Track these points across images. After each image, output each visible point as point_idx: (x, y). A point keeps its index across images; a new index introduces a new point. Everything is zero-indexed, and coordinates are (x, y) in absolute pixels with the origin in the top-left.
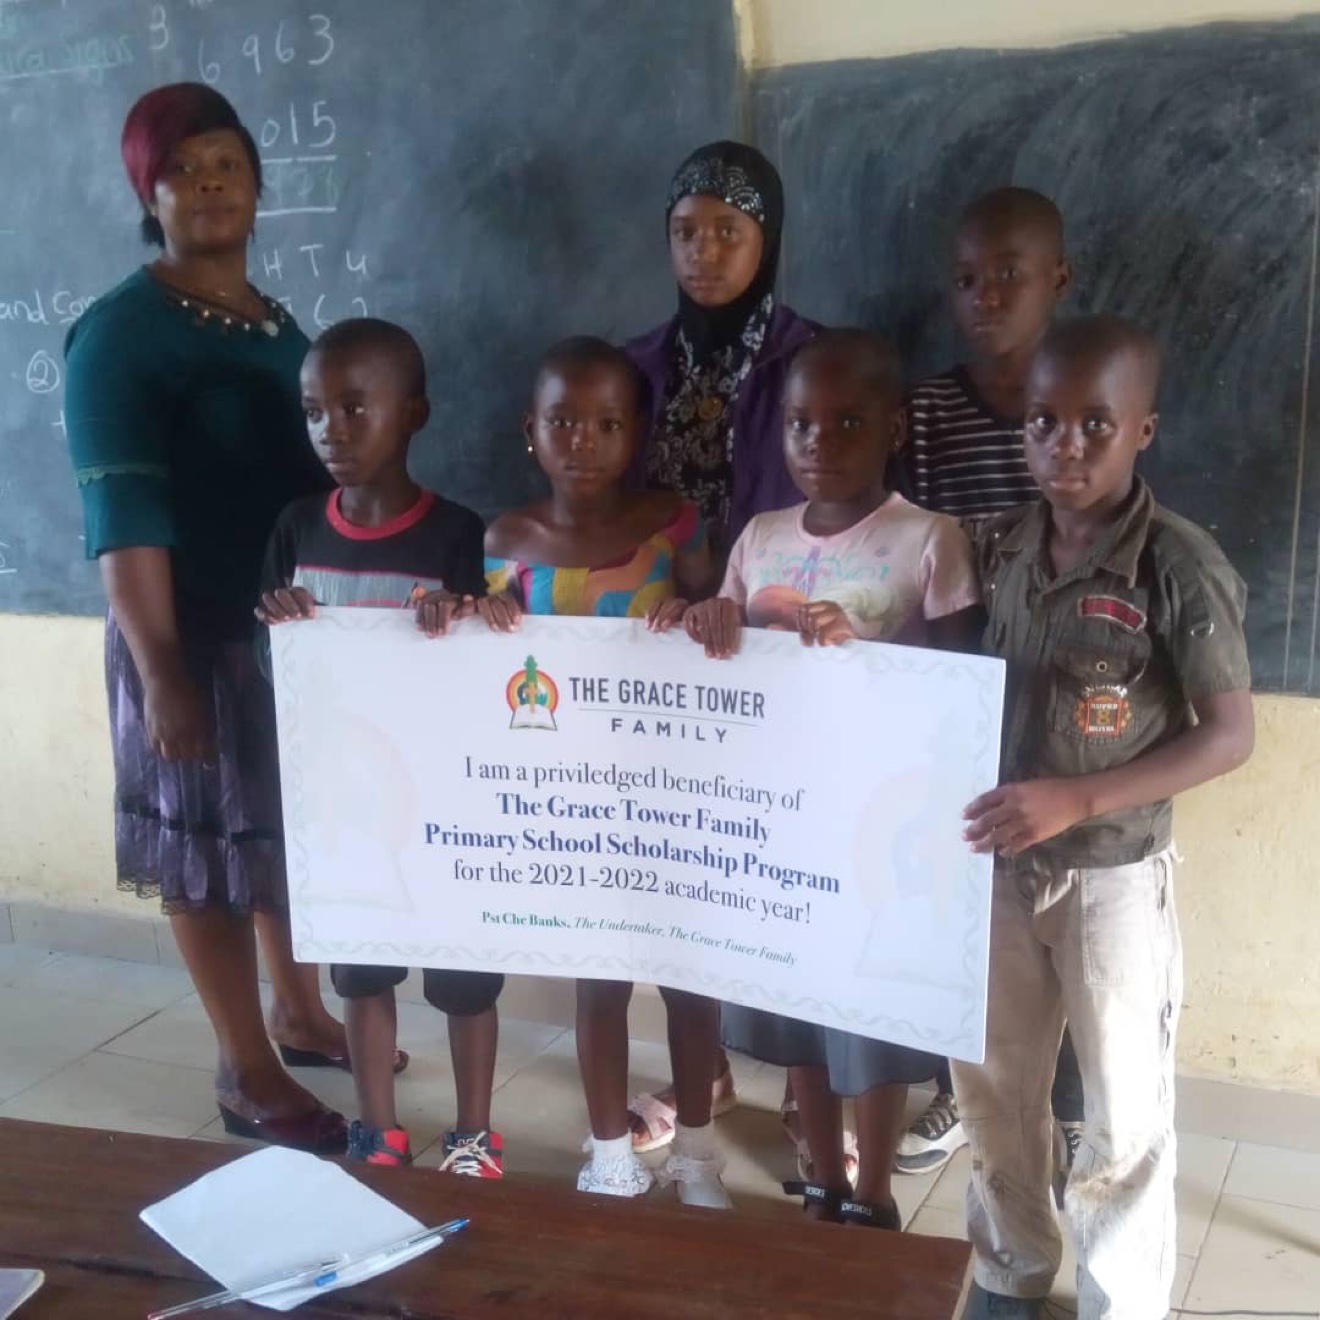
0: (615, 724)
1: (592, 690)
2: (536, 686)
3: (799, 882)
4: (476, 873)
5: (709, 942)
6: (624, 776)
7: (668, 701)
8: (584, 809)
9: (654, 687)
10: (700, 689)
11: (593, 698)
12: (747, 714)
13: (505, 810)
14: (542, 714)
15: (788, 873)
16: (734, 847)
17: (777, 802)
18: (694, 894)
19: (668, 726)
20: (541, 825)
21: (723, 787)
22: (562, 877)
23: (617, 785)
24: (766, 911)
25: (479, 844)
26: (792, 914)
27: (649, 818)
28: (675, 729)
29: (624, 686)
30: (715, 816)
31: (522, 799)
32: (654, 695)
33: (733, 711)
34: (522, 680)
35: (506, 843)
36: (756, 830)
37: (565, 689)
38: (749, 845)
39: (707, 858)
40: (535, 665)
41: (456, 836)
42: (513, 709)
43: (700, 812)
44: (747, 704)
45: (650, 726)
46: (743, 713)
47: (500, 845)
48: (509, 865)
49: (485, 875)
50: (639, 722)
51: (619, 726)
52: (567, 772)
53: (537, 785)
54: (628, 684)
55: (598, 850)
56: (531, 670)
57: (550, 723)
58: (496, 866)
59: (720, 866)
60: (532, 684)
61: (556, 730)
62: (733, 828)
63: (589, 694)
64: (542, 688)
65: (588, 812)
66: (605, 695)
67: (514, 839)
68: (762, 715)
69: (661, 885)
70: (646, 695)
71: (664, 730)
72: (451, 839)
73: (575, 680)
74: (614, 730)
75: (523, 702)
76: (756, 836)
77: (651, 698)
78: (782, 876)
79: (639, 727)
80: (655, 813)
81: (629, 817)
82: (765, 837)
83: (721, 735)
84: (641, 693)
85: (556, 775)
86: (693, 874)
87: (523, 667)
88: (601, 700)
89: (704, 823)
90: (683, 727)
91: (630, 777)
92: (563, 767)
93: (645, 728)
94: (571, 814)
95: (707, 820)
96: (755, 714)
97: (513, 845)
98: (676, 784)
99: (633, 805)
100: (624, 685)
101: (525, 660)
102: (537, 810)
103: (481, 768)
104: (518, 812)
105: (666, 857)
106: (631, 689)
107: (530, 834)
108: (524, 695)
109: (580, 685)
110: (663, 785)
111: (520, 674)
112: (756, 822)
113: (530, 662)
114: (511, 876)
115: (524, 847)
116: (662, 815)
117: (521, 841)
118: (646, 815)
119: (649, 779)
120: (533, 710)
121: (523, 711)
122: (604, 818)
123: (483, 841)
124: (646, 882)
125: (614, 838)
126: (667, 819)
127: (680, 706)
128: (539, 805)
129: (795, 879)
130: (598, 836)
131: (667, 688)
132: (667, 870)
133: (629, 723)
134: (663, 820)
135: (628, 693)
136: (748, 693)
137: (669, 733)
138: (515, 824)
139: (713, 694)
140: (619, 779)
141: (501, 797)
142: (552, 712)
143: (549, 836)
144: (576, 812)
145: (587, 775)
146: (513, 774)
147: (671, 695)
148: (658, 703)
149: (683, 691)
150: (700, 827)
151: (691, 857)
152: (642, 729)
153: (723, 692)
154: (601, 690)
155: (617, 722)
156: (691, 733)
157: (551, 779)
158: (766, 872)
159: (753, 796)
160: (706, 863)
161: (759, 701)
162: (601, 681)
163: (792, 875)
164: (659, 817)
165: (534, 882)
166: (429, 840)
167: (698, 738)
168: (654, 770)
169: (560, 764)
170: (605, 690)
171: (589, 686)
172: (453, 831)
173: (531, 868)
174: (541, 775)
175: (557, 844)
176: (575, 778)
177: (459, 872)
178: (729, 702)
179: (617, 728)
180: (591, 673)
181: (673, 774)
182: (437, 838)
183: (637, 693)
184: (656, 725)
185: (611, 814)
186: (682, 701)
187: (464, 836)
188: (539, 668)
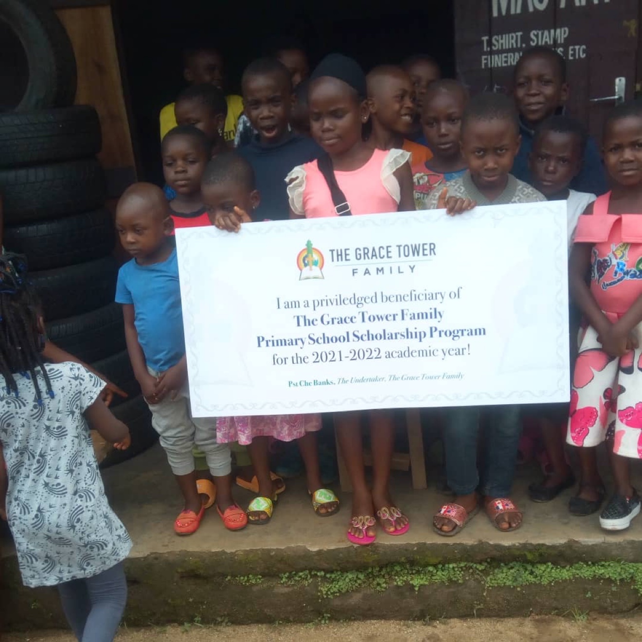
0: (354, 272)
1: (341, 255)
2: (312, 256)
3: (463, 334)
4: (284, 361)
5: (413, 378)
6: (360, 299)
7: (382, 256)
8: (340, 319)
9: (374, 250)
10: (399, 246)
11: (342, 260)
12: (427, 255)
13: (299, 325)
14: (316, 270)
15: (456, 332)
16: (423, 325)
17: (447, 296)
18: (402, 355)
19: (382, 269)
20: (317, 331)
21: (415, 295)
22: (330, 357)
23: (356, 304)
24: (445, 354)
25: (285, 345)
26: (460, 352)
27: (374, 319)
28: (387, 270)
29: (358, 252)
30: (411, 312)
31: (307, 318)
32: (374, 254)
33: (418, 255)
34: (305, 254)
35: (299, 342)
36: (436, 314)
37: (327, 256)
38: (433, 322)
39: (408, 335)
40: (312, 245)
41: (273, 341)
42: (301, 270)
43: (403, 311)
44: (426, 249)
45: (373, 270)
46: (424, 255)
47: (296, 344)
48: (302, 354)
49: (289, 361)
50: (367, 269)
51: (356, 272)
52: (330, 300)
53: (314, 309)
54: (360, 250)
55: (348, 341)
56: (309, 248)
57: (320, 275)
58: (295, 356)
59: (416, 337)
60: (310, 255)
61: (324, 278)
62: (422, 316)
63: (340, 257)
64: (316, 257)
65: (342, 321)
66: (348, 257)
67: (304, 340)
68: (435, 254)
69: (383, 354)
70: (370, 255)
71: (380, 271)
72: (270, 344)
73: (332, 251)
74: (353, 275)
75: (306, 265)
76: (436, 317)
77: (373, 256)
78: (452, 334)
79: (367, 272)
80: (378, 316)
81: (363, 321)
82: (441, 316)
83: (412, 269)
84: (367, 254)
85: (324, 303)
86: (401, 344)
87: (305, 247)
88: (346, 260)
89: (405, 316)
90: (391, 268)
91: (363, 299)
92: (328, 298)
93: (370, 272)
94: (333, 323)
95: (407, 314)
96: (431, 254)
97: (303, 343)
98: (388, 299)
99: (365, 314)
100: (358, 250)
101: (306, 243)
102: (315, 323)
103: (285, 303)
104: (305, 325)
105: (385, 339)
106: (362, 252)
107: (312, 336)
108: (306, 262)
109: (335, 253)
110: (381, 300)
111: (304, 250)
112: (435, 309)
113: (309, 244)
114: (303, 360)
115: (309, 343)
116: (381, 317)
117: (307, 340)
118: (372, 319)
119: (374, 299)
120: (311, 269)
121: (306, 270)
122: (351, 323)
123: (287, 342)
124: (375, 354)
125: (356, 333)
126: (385, 319)
127: (388, 257)
128: (316, 320)
129: (460, 334)
130: (348, 333)
131: (381, 249)
132: (386, 345)
133: (361, 270)
134: (382, 319)
135: (360, 254)
136: (426, 244)
137: (383, 273)
138: (304, 332)
139: (406, 248)
140: (357, 301)
141: (296, 318)
142: (321, 268)
143: (322, 336)
144: (336, 321)
145: (341, 301)
146: (302, 304)
147: (384, 252)
148: (377, 258)
149: (389, 249)
150: (403, 319)
151: (399, 336)
152: (369, 273)
153: (412, 246)
154: (346, 255)
155: (355, 271)
156: (395, 270)
157: (322, 305)
158: (443, 334)
159: (433, 297)
160: (408, 337)
161: (432, 246)
162: (346, 250)
163: (458, 332)
164: (380, 318)
165: (314, 362)
166: (259, 345)
167: (399, 272)
168: (376, 294)
169: (326, 296)
170: (348, 255)
171: (339, 253)
172: (272, 339)
173: (313, 355)
174: (316, 304)
175: (327, 340)
176: (335, 303)
177: (275, 361)
178: (416, 250)
179: (355, 274)
180: (340, 246)
181: (387, 293)
182: (263, 344)
183: (365, 254)
184: (376, 270)
185: (354, 320)
186: (390, 255)
187: (277, 341)
188: (313, 247)
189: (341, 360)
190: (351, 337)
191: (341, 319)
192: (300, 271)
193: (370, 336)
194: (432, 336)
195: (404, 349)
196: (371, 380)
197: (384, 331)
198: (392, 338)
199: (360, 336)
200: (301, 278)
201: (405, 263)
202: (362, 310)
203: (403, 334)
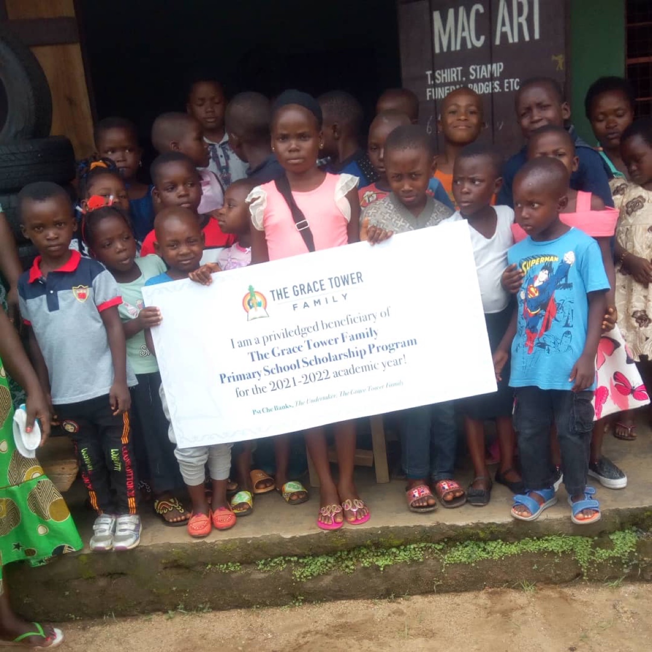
0: (295, 307)
1: (281, 294)
2: (255, 298)
3: (397, 347)
4: (246, 392)
5: (360, 392)
6: (303, 330)
7: (316, 289)
8: (288, 350)
9: (309, 285)
10: (330, 279)
11: (282, 298)
12: (355, 283)
13: (253, 360)
14: (260, 311)
15: (391, 346)
16: (362, 344)
17: (378, 316)
18: (348, 372)
19: (319, 301)
20: (270, 363)
21: (351, 319)
22: (285, 384)
23: (301, 335)
24: (385, 367)
25: (244, 379)
26: (398, 362)
27: (319, 345)
28: (323, 301)
29: (295, 289)
30: (350, 334)
31: (259, 353)
32: (310, 289)
33: (348, 284)
34: (249, 298)
35: (256, 375)
36: (371, 332)
37: (269, 296)
38: (370, 340)
39: (350, 354)
40: (253, 289)
41: (233, 377)
42: (248, 312)
43: (342, 335)
44: (354, 278)
45: (311, 303)
46: (353, 283)
47: (254, 377)
48: (260, 385)
49: (250, 393)
50: (305, 303)
51: (296, 307)
52: (278, 335)
53: (265, 345)
54: (297, 287)
55: (299, 367)
56: (252, 292)
57: (265, 314)
58: (254, 387)
59: (357, 355)
60: (253, 298)
61: (268, 316)
62: (360, 336)
63: (280, 296)
64: (259, 299)
65: (292, 351)
66: (287, 295)
67: (260, 372)
68: (362, 281)
69: (331, 374)
70: (306, 290)
71: (317, 303)
72: (231, 379)
73: (272, 292)
74: (294, 309)
75: (251, 307)
76: (372, 335)
77: (308, 291)
78: (389, 348)
79: (306, 305)
80: (321, 342)
81: (309, 348)
82: (376, 334)
83: (345, 297)
84: (304, 289)
85: (273, 338)
86: (345, 364)
87: (248, 291)
88: (286, 297)
89: (345, 339)
90: (326, 299)
91: (306, 329)
92: (275, 333)
93: (308, 304)
94: (283, 354)
95: (346, 337)
96: (359, 282)
97: (260, 375)
98: (328, 326)
99: (310, 342)
100: (295, 288)
101: (248, 288)
102: (267, 356)
103: (238, 343)
104: (259, 359)
105: (331, 360)
106: (299, 289)
107: (266, 368)
108: (251, 304)
109: (275, 293)
110: (322, 327)
111: (247, 294)
112: (370, 329)
113: (251, 288)
114: (262, 390)
115: (265, 375)
116: (325, 342)
117: (263, 373)
118: (318, 345)
119: (316, 328)
120: (256, 310)
121: (252, 312)
122: (299, 351)
123: (246, 377)
124: (324, 376)
125: (305, 360)
126: (328, 343)
127: (322, 290)
128: (268, 354)
129: (395, 346)
130: (297, 361)
131: (315, 283)
132: (332, 366)
133: (300, 305)
134: (326, 344)
135: (297, 291)
136: (354, 274)
137: (320, 304)
138: (259, 365)
139: (337, 279)
140: (301, 332)
141: (250, 354)
142: (265, 308)
143: (275, 367)
144: (285, 352)
145: (287, 334)
146: (253, 342)
147: (318, 286)
148: (312, 292)
149: (322, 283)
150: (344, 341)
151: (342, 357)
152: (308, 306)
153: (341, 277)
154: (285, 293)
155: (295, 306)
156: (330, 300)
157: (271, 340)
158: (380, 349)
159: (366, 318)
160: (350, 357)
161: (359, 275)
162: (284, 289)
163: (393, 345)
164: (323, 343)
165: (272, 390)
166: (222, 382)
167: (334, 301)
168: (316, 323)
169: (274, 331)
170: (287, 293)
171: (279, 293)
172: (232, 375)
173: (270, 384)
174: (266, 339)
175: (280, 369)
176: (282, 337)
177: (238, 394)
178: (345, 281)
179: (296, 309)
180: (279, 286)
181: (326, 322)
182: (226, 380)
183: (301, 290)
184: (313, 302)
185: (301, 349)
186: (323, 287)
187: (237, 376)
188: (255, 290)
189: (295, 385)
190: (301, 364)
191: (290, 349)
192: (246, 313)
193: (318, 361)
194: (371, 352)
195: (349, 367)
196: (324, 398)
197: (329, 354)
198: (337, 359)
199: (309, 362)
200: (250, 318)
201: (337, 292)
202: (306, 339)
203: (345, 354)
